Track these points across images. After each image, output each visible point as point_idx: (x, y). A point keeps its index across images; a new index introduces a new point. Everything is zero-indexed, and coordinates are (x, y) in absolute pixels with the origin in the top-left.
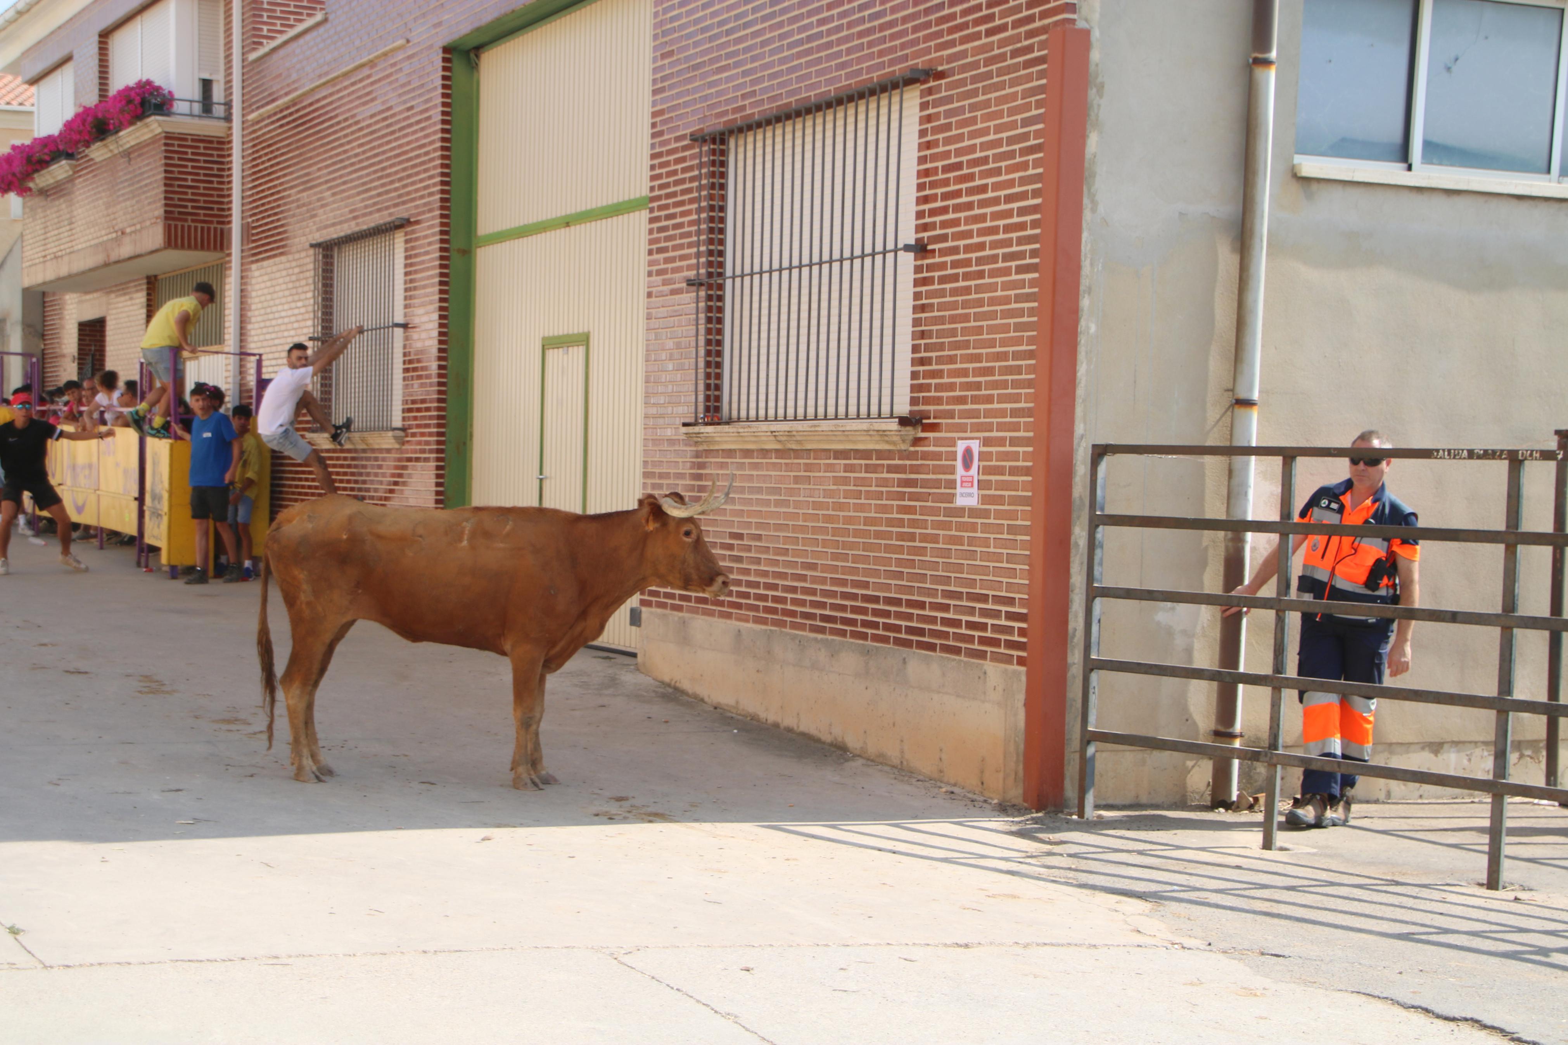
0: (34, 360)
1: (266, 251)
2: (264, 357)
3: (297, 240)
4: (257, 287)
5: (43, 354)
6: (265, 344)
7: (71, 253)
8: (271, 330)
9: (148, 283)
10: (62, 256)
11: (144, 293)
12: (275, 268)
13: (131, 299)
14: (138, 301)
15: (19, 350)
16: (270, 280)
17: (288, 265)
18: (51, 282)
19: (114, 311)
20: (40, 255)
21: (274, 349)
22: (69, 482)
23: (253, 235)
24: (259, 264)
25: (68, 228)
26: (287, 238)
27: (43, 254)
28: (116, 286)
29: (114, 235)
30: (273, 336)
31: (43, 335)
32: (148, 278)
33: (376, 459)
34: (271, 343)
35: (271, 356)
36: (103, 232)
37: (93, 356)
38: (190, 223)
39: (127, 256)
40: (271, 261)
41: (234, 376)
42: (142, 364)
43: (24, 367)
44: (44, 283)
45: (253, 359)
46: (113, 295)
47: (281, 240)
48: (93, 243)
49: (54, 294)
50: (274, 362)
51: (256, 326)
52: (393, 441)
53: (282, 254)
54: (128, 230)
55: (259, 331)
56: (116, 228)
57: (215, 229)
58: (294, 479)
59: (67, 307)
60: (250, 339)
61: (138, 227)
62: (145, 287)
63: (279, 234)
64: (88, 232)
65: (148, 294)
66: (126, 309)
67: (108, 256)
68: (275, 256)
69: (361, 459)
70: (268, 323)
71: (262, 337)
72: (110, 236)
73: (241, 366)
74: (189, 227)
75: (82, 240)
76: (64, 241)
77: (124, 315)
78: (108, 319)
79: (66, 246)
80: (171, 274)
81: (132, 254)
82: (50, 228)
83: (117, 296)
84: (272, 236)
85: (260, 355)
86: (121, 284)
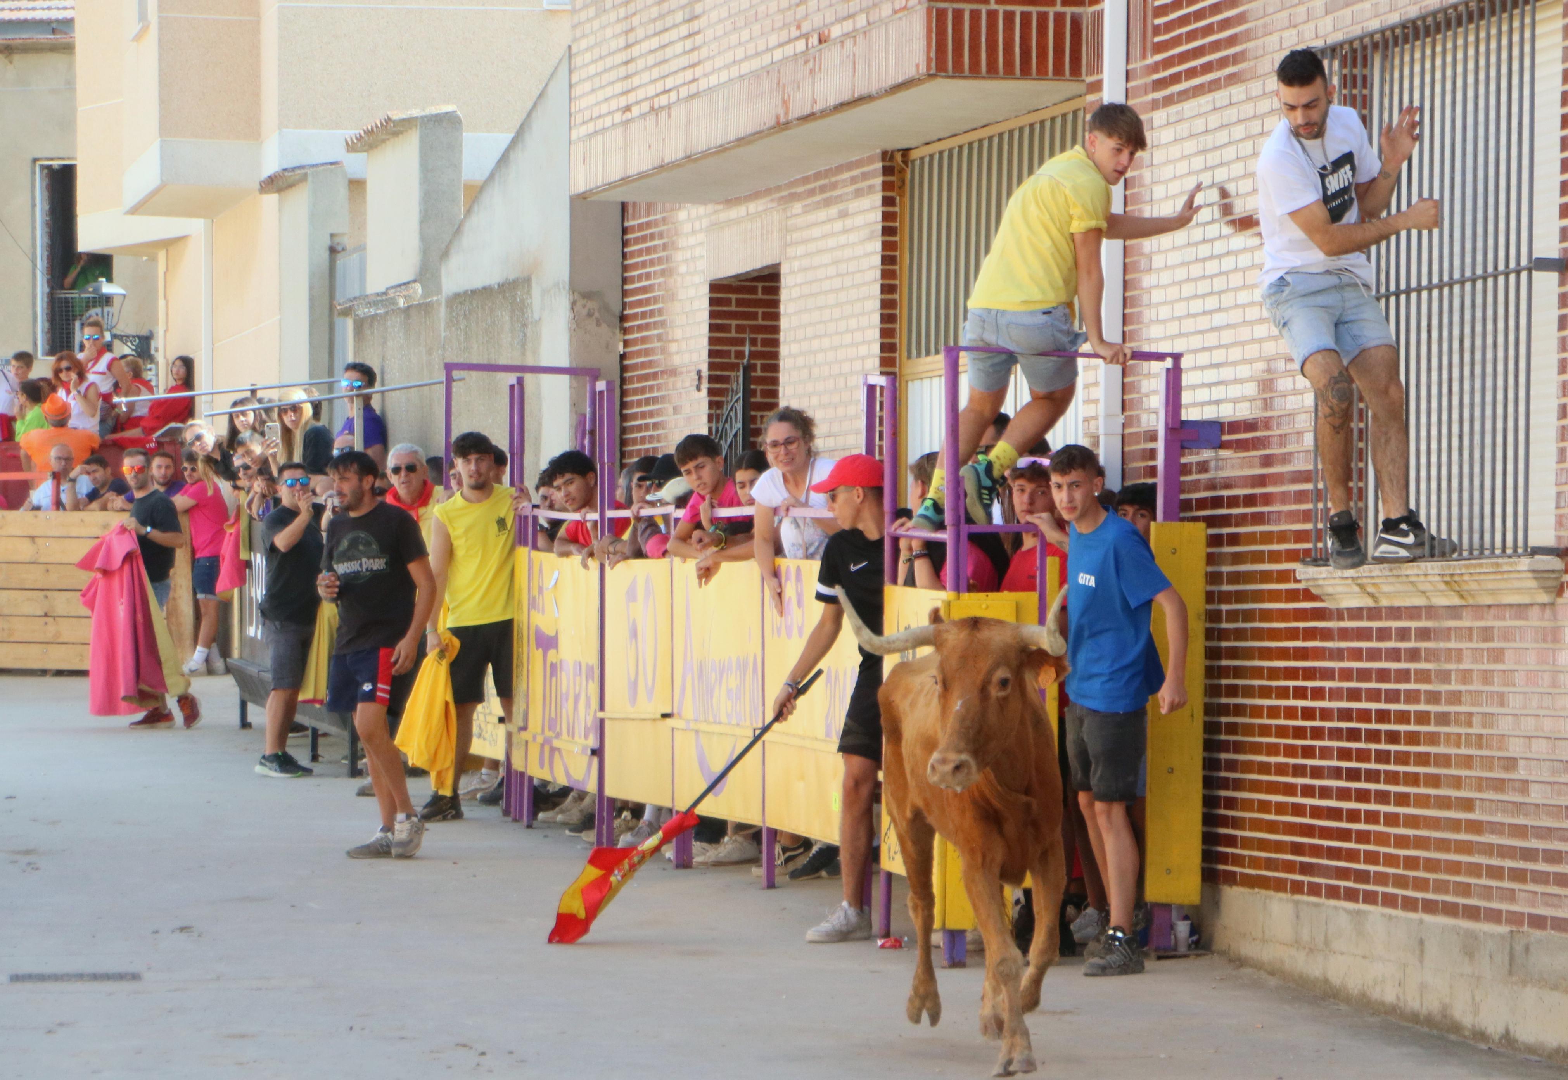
0: (601, 385)
1: (1192, 73)
2: (1184, 363)
3: (1275, 37)
4: (1167, 172)
5: (623, 369)
6: (1188, 325)
7: (692, 97)
8: (1203, 287)
9: (887, 171)
10: (669, 106)
11: (877, 198)
12: (1214, 121)
13: (844, 215)
14: (859, 220)
15: (564, 363)
16: (1204, 152)
17: (1248, 109)
18: (643, 176)
19: (800, 250)
20: (614, 104)
21: (1211, 339)
22: (688, 711)
23: (1157, 30)
24: (1173, 109)
25: (684, 30)
26: (1247, 36)
27: (623, 102)
28: (806, 180)
29: (801, 45)
30: (1211, 303)
31: (623, 318)
32: (886, 156)
33: (1487, 634)
34: (1204, 323)
35: (1203, 359)
36: (773, 40)
37: (748, 369)
38: (993, 6)
39: (832, 101)
40: (1204, 101)
41: (1108, 416)
42: (871, 389)
43: (575, 405)
44: (625, 180)
45: (1159, 368)
46: (797, 207)
47: (1232, 41)
48: (745, 68)
49: (649, 208)
50: (1211, 376)
51: (1165, 278)
52: (1533, 584)
53: (1232, 79)
54: (836, 32)
55: (1173, 293)
56: (806, 27)
57: (1059, 17)
58: (1265, 692)
59: (682, 242)
60: (1148, 314)
61: (861, 20)
62: (878, 181)
63: (1225, 24)
64: (734, 39)
65: (888, 201)
66: (831, 242)
67: (785, 103)
68: (1214, 85)
69: (1446, 634)
70: (1196, 270)
71: (1180, 309)
72: (789, 50)
73: (1125, 388)
74: (992, 15)
75: (719, 62)
76: (674, 65)
77: (826, 258)
78: (784, 270)
79: (679, 79)
80: (944, 145)
81: (846, 97)
82: (640, 33)
83: (806, 210)
84: (1208, 30)
85: (1177, 357)
86: (818, 176)
